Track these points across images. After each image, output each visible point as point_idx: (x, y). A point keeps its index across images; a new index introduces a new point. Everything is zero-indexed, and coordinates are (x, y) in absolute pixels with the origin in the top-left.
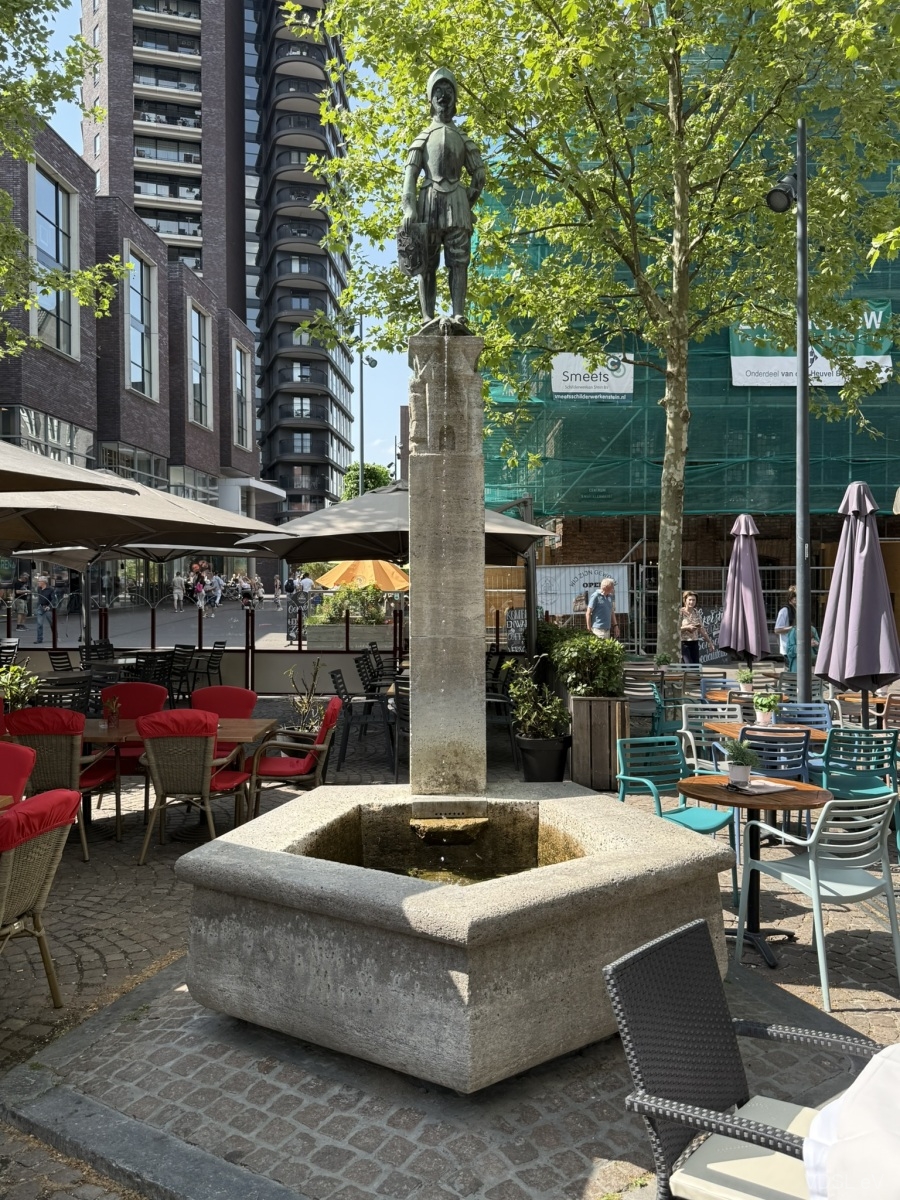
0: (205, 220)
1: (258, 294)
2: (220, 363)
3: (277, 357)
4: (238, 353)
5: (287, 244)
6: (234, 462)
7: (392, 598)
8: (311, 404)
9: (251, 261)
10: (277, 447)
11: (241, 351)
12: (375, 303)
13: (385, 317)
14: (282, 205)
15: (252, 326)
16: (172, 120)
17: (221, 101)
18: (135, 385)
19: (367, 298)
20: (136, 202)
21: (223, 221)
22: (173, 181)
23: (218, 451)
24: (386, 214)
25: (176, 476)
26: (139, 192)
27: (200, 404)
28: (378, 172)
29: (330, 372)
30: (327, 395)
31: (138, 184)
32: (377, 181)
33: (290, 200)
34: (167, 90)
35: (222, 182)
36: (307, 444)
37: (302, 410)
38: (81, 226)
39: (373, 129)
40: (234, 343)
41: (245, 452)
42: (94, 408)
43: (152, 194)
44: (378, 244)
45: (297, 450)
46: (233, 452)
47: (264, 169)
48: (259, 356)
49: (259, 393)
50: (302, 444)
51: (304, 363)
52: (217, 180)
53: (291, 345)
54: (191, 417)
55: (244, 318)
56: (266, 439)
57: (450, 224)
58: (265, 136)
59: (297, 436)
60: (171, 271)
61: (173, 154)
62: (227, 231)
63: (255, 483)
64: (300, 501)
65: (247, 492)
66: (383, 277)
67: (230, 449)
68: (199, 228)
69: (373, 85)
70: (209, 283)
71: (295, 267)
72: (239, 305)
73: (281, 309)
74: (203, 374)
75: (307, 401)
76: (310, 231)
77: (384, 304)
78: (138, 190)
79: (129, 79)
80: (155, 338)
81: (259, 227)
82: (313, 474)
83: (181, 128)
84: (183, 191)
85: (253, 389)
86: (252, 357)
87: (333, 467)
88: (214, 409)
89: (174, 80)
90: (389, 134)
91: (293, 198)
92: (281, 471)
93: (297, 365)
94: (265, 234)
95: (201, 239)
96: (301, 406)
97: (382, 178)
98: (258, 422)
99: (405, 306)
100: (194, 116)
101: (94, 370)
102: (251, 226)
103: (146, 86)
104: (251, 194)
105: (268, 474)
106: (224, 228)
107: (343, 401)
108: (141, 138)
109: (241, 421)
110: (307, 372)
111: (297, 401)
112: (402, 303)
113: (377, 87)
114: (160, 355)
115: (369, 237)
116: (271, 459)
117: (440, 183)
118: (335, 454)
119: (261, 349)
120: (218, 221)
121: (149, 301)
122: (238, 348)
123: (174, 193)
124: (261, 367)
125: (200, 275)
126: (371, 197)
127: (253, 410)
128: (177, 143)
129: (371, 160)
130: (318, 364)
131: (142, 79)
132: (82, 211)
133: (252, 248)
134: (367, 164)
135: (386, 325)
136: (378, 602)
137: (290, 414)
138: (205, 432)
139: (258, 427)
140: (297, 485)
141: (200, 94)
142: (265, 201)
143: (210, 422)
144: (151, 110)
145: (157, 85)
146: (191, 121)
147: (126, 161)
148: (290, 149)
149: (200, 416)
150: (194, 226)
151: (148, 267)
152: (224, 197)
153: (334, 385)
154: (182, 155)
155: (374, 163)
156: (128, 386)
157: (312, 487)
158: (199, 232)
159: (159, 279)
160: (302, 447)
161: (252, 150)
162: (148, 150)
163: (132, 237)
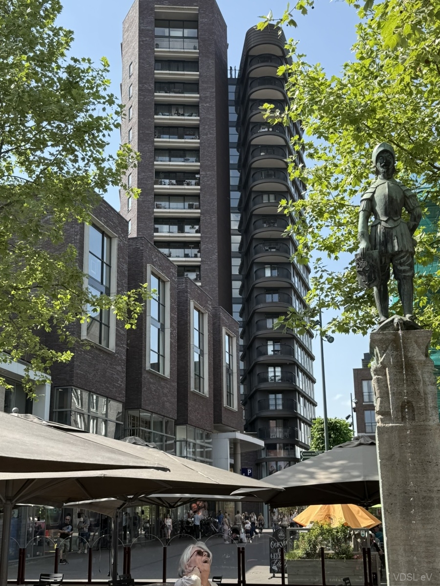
0: (203, 247)
1: (240, 294)
2: (214, 345)
3: (255, 338)
4: (227, 337)
5: (261, 258)
6: (224, 420)
7: (359, 534)
8: (282, 372)
9: (235, 271)
10: (256, 405)
11: (229, 336)
12: (333, 299)
13: (342, 308)
14: (257, 231)
15: (237, 317)
16: (180, 183)
17: (214, 166)
18: (153, 365)
19: (327, 296)
20: (155, 238)
21: (215, 246)
22: (180, 222)
23: (212, 412)
24: (339, 234)
25: (181, 433)
26: (158, 232)
27: (199, 377)
28: (331, 206)
29: (296, 346)
30: (295, 364)
31: (156, 226)
32: (330, 213)
33: (263, 227)
34: (177, 164)
35: (214, 219)
36: (280, 402)
37: (275, 376)
38: (118, 258)
39: (327, 178)
40: (224, 330)
41: (232, 412)
42: (123, 386)
43: (165, 232)
44: (333, 256)
45: (272, 408)
46: (223, 411)
47: (244, 208)
48: (242, 338)
49: (242, 366)
50: (276, 402)
51: (276, 340)
52: (211, 219)
53: (266, 328)
54: (192, 388)
55: (231, 312)
56: (247, 400)
57: (396, 249)
58: (244, 186)
59: (272, 396)
60: (179, 283)
61: (181, 205)
62: (218, 252)
63: (240, 436)
64: (276, 449)
65: (234, 443)
66: (338, 279)
67: (221, 410)
68: (198, 252)
69: (325, 149)
70: (206, 290)
71: (268, 273)
72: (227, 302)
73: (258, 303)
74: (201, 355)
75: (278, 369)
76: (277, 247)
77: (340, 299)
78: (156, 230)
79: (152, 160)
80: (168, 332)
81: (240, 248)
82: (285, 426)
83: (186, 187)
84: (187, 228)
85: (238, 363)
86: (237, 340)
87: (300, 420)
88: (209, 380)
89: (181, 157)
90: (339, 180)
91: (265, 225)
92: (259, 425)
93: (270, 343)
94: (246, 251)
95: (200, 259)
96: (275, 373)
97: (335, 210)
98: (242, 387)
99: (358, 299)
100: (195, 178)
101: (124, 357)
102: (235, 247)
103: (163, 163)
104: (235, 226)
105: (249, 428)
106: (216, 251)
107: (306, 367)
108: (160, 196)
109: (229, 387)
110: (278, 347)
111: (271, 369)
112: (354, 297)
113: (328, 150)
114: (171, 344)
115: (326, 252)
116: (251, 416)
117: (386, 222)
118: (302, 409)
119: (243, 333)
120: (212, 246)
121: (164, 306)
122: (227, 334)
123: (181, 230)
124: (243, 346)
125: (199, 284)
126: (327, 224)
127: (238, 378)
128: (183, 197)
129: (326, 198)
130: (287, 341)
131: (160, 158)
132: (120, 249)
133: (236, 262)
134: (323, 201)
135: (343, 314)
136: (347, 538)
137: (265, 379)
138: (203, 398)
139: (242, 392)
140: (272, 436)
141: (199, 164)
142: (244, 229)
143: (206, 390)
144: (166, 178)
145: (170, 161)
146: (193, 182)
147: (149, 212)
148: (263, 193)
149: (199, 386)
150: (195, 251)
151: (164, 282)
152: (215, 230)
153: (299, 355)
154: (187, 204)
155: (328, 200)
156: (148, 367)
157: (285, 437)
158: (199, 255)
159: (171, 290)
160: (276, 405)
161: (235, 197)
162: (163, 204)
163: (153, 263)
